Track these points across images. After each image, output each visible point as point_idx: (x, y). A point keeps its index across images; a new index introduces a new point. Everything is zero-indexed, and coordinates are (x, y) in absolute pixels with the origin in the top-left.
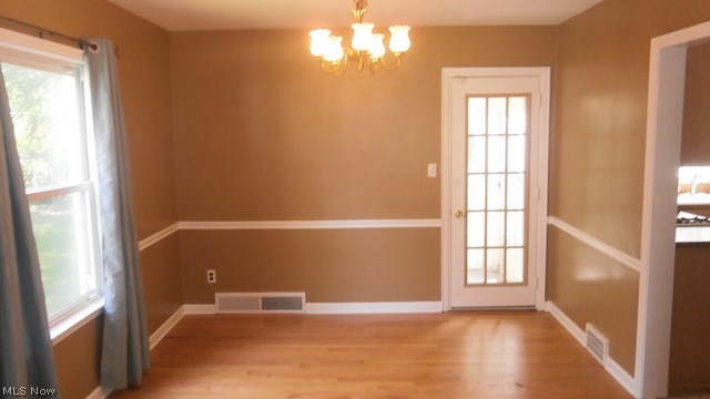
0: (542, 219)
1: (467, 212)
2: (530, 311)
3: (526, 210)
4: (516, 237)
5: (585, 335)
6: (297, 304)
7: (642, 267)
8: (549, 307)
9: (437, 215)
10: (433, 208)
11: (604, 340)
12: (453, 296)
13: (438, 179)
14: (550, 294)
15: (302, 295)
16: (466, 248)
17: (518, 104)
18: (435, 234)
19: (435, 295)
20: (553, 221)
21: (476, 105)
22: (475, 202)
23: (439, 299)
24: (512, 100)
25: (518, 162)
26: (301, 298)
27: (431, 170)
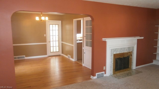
0: (61, 42)
1: (50, 41)
2: (60, 55)
3: (59, 41)
4: (57, 45)
5: (67, 57)
6: (24, 57)
7: (74, 45)
8: (62, 55)
9: (46, 42)
10: (45, 41)
11: (70, 56)
12: (49, 54)
13: (46, 37)
14: (62, 53)
15: (25, 56)
16: (50, 47)
17: (57, 26)
18: (46, 45)
19: (46, 54)
20: (62, 42)
21: (51, 26)
22: (51, 40)
23: (47, 55)
24: (56, 25)
25: (57, 34)
26: (24, 56)
27: (45, 35)
